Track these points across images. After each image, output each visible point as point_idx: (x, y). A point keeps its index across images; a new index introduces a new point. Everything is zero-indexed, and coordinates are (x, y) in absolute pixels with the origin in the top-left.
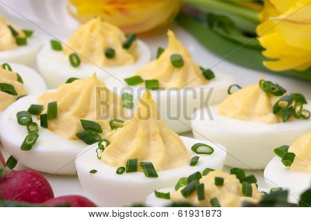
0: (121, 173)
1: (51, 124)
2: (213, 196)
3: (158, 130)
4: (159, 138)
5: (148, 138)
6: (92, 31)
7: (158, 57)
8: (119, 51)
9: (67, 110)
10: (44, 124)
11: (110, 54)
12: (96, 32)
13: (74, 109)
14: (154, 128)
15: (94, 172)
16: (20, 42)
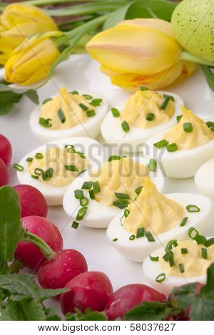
0: (133, 239)
1: (97, 196)
2: (180, 263)
3: (157, 204)
4: (158, 210)
5: (150, 210)
6: (136, 102)
7: (178, 122)
8: (157, 113)
9: (107, 185)
10: (92, 197)
11: (150, 117)
12: (139, 103)
13: (111, 184)
14: (154, 204)
15: (115, 240)
16: (90, 114)
